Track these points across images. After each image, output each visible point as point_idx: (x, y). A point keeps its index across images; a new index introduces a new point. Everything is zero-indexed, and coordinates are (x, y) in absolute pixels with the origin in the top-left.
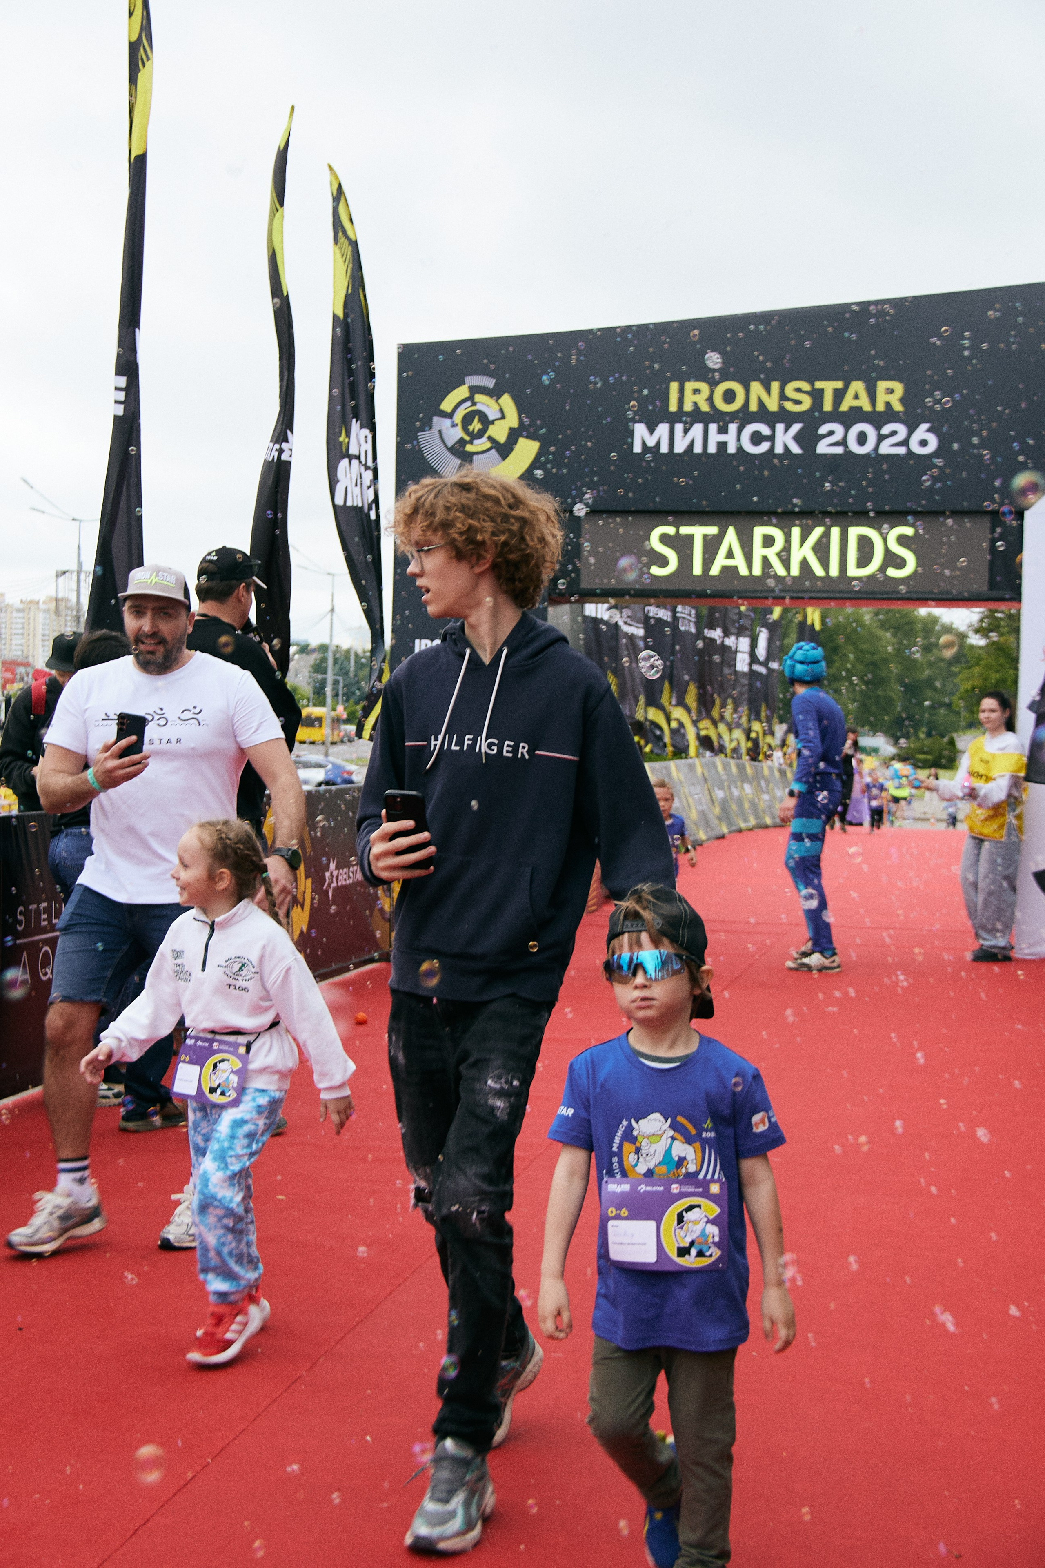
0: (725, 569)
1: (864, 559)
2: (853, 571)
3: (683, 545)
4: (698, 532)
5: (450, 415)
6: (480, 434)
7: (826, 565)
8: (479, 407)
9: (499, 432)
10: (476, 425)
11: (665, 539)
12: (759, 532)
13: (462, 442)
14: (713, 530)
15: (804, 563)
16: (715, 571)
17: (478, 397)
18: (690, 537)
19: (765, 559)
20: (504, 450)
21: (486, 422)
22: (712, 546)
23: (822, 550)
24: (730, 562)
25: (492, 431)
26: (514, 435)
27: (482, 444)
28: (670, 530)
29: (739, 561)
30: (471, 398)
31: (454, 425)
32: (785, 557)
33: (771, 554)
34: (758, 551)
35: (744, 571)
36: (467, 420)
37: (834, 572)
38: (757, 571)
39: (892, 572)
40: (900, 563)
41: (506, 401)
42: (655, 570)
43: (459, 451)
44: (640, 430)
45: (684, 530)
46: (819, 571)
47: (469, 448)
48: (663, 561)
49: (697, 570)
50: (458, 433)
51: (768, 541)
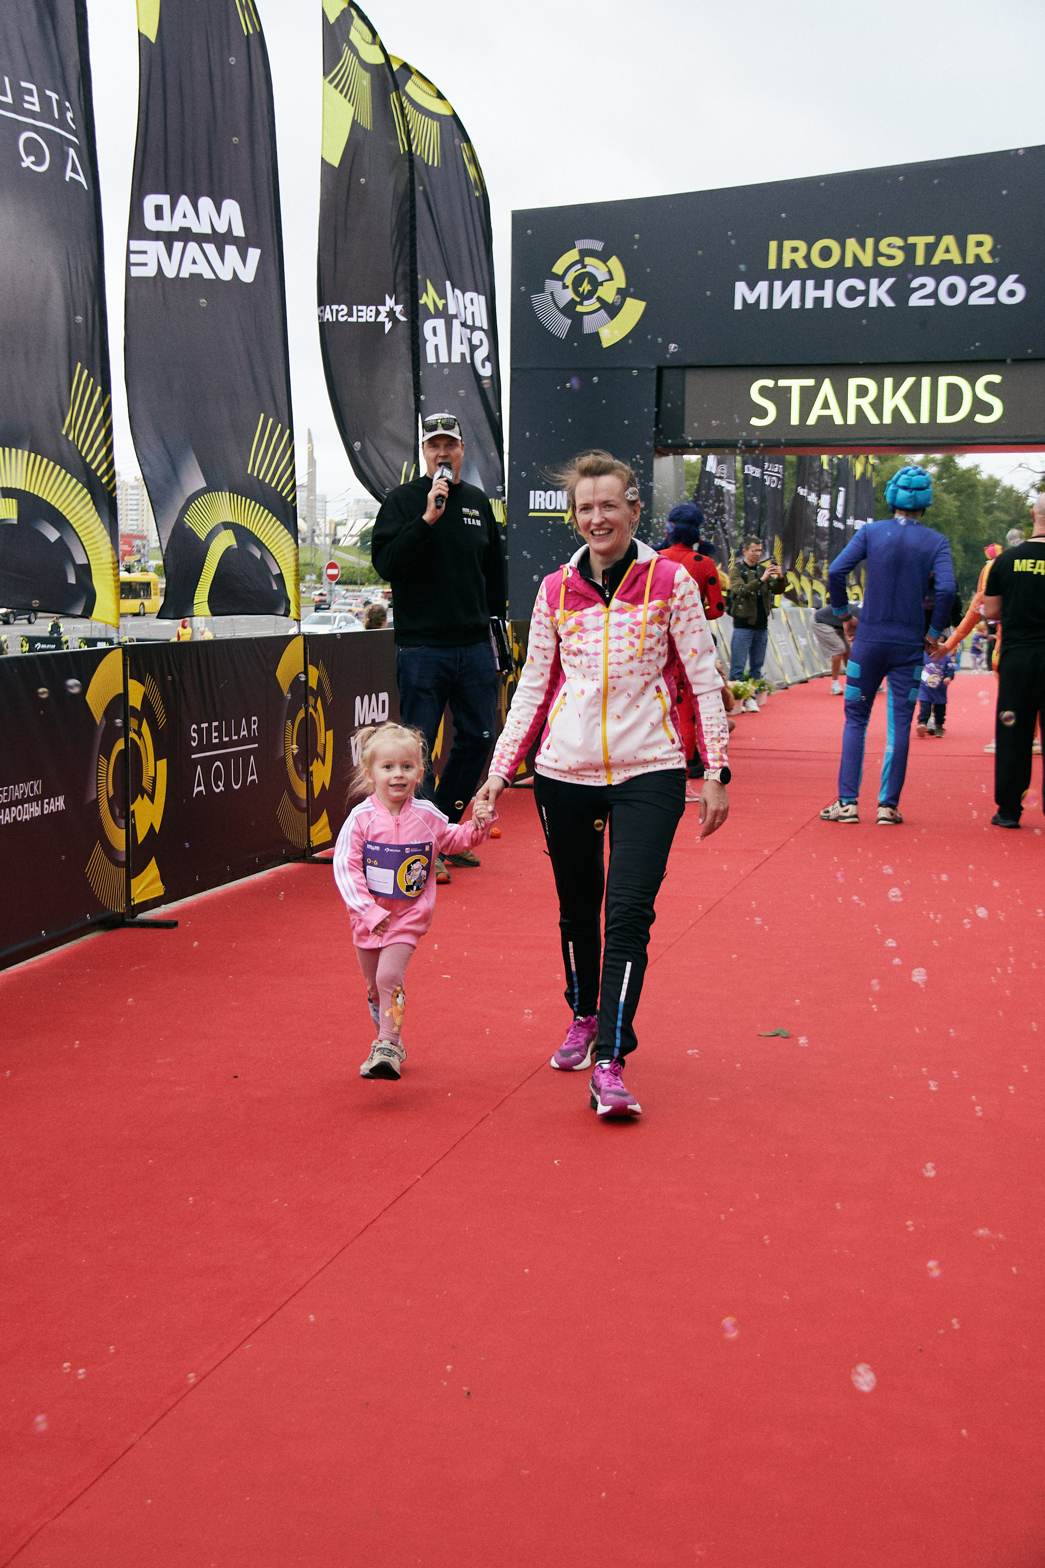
0: (820, 418)
1: (954, 405)
2: (942, 418)
3: (781, 397)
4: (796, 385)
5: (561, 278)
6: (590, 295)
7: (916, 413)
8: (588, 269)
9: (608, 293)
10: (586, 287)
11: (763, 391)
12: (853, 383)
13: (572, 304)
14: (810, 382)
15: (896, 412)
16: (811, 421)
17: (588, 260)
18: (789, 389)
19: (859, 409)
20: (612, 310)
21: (596, 284)
22: (808, 397)
23: (913, 398)
24: (826, 412)
25: (601, 292)
26: (623, 293)
27: (591, 305)
28: (770, 383)
29: (834, 411)
30: (581, 261)
31: (565, 287)
32: (878, 405)
33: (865, 403)
34: (853, 401)
35: (839, 420)
36: (578, 281)
37: (925, 419)
38: (851, 420)
39: (980, 418)
40: (988, 409)
41: (614, 263)
42: (755, 422)
43: (569, 310)
44: (741, 287)
45: (782, 383)
46: (910, 419)
47: (579, 309)
48: (762, 413)
49: (795, 420)
50: (569, 295)
51: (862, 391)
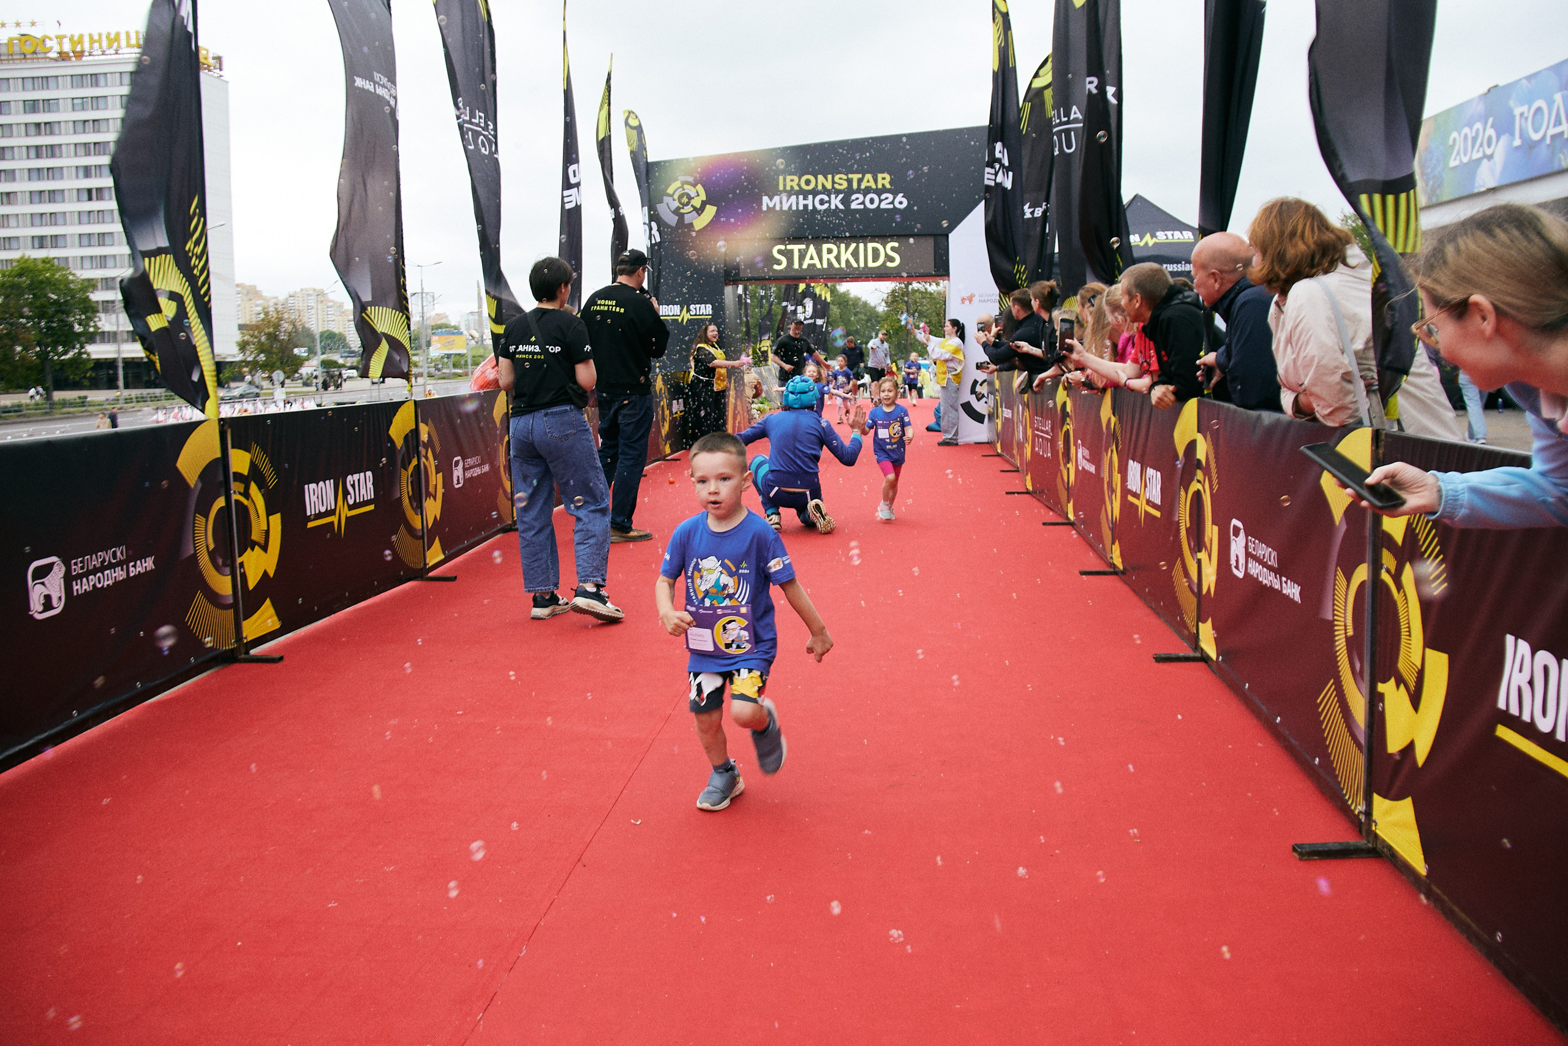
0: (809, 265)
1: (876, 257)
2: (871, 264)
3: (789, 255)
4: (796, 248)
5: (672, 196)
6: (688, 204)
7: (857, 261)
8: (686, 191)
9: (697, 203)
10: (685, 200)
11: (780, 252)
12: (825, 247)
13: (678, 208)
14: (803, 247)
15: (847, 261)
16: (805, 266)
17: (686, 186)
18: (792, 250)
19: (828, 260)
20: (700, 211)
21: (690, 198)
22: (802, 255)
23: (855, 254)
24: (812, 262)
25: (693, 202)
26: (704, 204)
27: (688, 209)
28: (782, 247)
29: (816, 261)
30: (682, 187)
31: (674, 200)
32: (838, 258)
33: (832, 257)
34: (825, 256)
35: (819, 266)
36: (681, 197)
37: (862, 265)
38: (825, 266)
39: (889, 264)
40: (892, 260)
41: (700, 187)
42: (776, 267)
43: (676, 212)
44: (765, 199)
45: (789, 247)
46: (855, 265)
47: (682, 211)
48: (779, 263)
49: (796, 266)
50: (677, 204)
51: (830, 251)
